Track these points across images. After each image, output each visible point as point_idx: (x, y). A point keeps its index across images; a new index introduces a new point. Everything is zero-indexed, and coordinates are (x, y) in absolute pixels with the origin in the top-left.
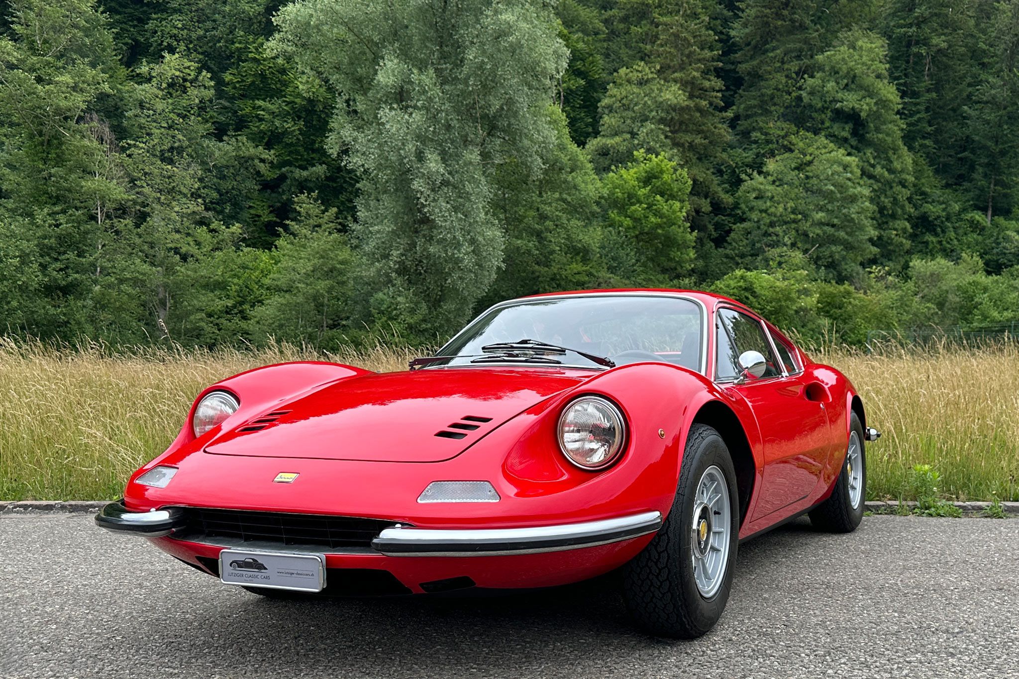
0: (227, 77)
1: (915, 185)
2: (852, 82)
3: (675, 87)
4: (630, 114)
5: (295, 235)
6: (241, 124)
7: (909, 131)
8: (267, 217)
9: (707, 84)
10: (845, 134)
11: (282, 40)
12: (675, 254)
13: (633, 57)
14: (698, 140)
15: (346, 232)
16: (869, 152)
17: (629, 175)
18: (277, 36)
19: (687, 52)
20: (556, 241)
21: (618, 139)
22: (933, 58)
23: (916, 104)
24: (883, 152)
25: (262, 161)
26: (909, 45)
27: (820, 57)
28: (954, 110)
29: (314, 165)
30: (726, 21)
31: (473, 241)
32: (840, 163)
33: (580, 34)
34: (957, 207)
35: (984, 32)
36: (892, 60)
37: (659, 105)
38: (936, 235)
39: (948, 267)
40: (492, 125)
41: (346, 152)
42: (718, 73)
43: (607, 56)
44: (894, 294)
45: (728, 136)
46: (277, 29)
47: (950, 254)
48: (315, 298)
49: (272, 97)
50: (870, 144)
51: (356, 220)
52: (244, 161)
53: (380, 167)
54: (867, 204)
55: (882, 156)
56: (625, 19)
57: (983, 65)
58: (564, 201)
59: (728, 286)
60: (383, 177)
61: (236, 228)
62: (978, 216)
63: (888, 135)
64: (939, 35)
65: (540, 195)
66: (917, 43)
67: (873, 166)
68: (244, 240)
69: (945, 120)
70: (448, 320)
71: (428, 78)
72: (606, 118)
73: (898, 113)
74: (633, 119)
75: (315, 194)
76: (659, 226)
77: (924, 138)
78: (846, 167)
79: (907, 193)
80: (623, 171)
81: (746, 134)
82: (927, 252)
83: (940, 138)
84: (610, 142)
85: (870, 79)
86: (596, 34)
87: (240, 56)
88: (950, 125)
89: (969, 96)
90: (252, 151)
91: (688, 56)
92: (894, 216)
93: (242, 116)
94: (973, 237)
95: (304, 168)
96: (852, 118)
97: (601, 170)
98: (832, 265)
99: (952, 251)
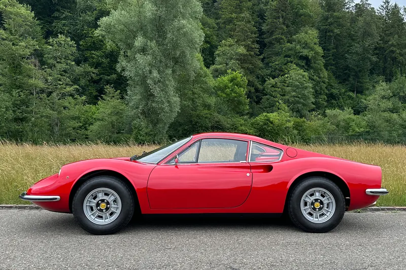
0: (81, 43)
1: (328, 83)
2: (306, 45)
3: (242, 47)
4: (226, 57)
5: (105, 100)
6: (86, 60)
7: (326, 63)
8: (95, 93)
9: (253, 46)
10: (303, 64)
11: (101, 30)
12: (242, 107)
13: (227, 37)
14: (250, 66)
15: (123, 99)
16: (312, 71)
17: (225, 79)
18: (99, 29)
19: (246, 35)
20: (199, 102)
21: (221, 66)
22: (335, 37)
23: (329, 54)
24: (317, 71)
25: (93, 73)
26: (326, 32)
27: (294, 37)
28: (342, 56)
29: (112, 74)
30: (260, 24)
31: (169, 102)
32: (301, 75)
33: (208, 28)
34: (343, 90)
35: (353, 28)
36: (320, 38)
37: (237, 54)
38: (336, 100)
39: (340, 113)
40: (176, 61)
41: (124, 70)
42: (258, 42)
43: (217, 36)
44: (321, 122)
45: (261, 65)
46: (99, 26)
47: (341, 108)
48: (112, 123)
49: (97, 50)
50: (312, 68)
51: (127, 95)
52: (87, 73)
53: (136, 76)
54: (311, 90)
55: (317, 72)
56: (224, 23)
57: (353, 40)
58: (201, 87)
59: (261, 119)
60: (137, 79)
61: (84, 98)
62: (351, 94)
63: (319, 64)
64: (337, 29)
65: (193, 85)
66: (329, 31)
67: (313, 76)
68: (86, 102)
69: (339, 59)
70: (159, 131)
71: (153, 44)
72: (217, 58)
73: (322, 56)
74: (227, 59)
75: (112, 85)
76: (236, 97)
77: (331, 65)
78: (303, 76)
79: (326, 85)
80: (223, 77)
81: (267, 64)
82: (332, 107)
83: (337, 66)
84: (218, 67)
85: (312, 45)
86: (214, 28)
87: (86, 36)
88: (341, 61)
89: (348, 51)
90: (90, 69)
91: (247, 36)
92: (320, 94)
93: (87, 57)
94: (349, 101)
95: (109, 76)
96: (306, 58)
97: (215, 77)
98: (298, 111)
99: (342, 106)
